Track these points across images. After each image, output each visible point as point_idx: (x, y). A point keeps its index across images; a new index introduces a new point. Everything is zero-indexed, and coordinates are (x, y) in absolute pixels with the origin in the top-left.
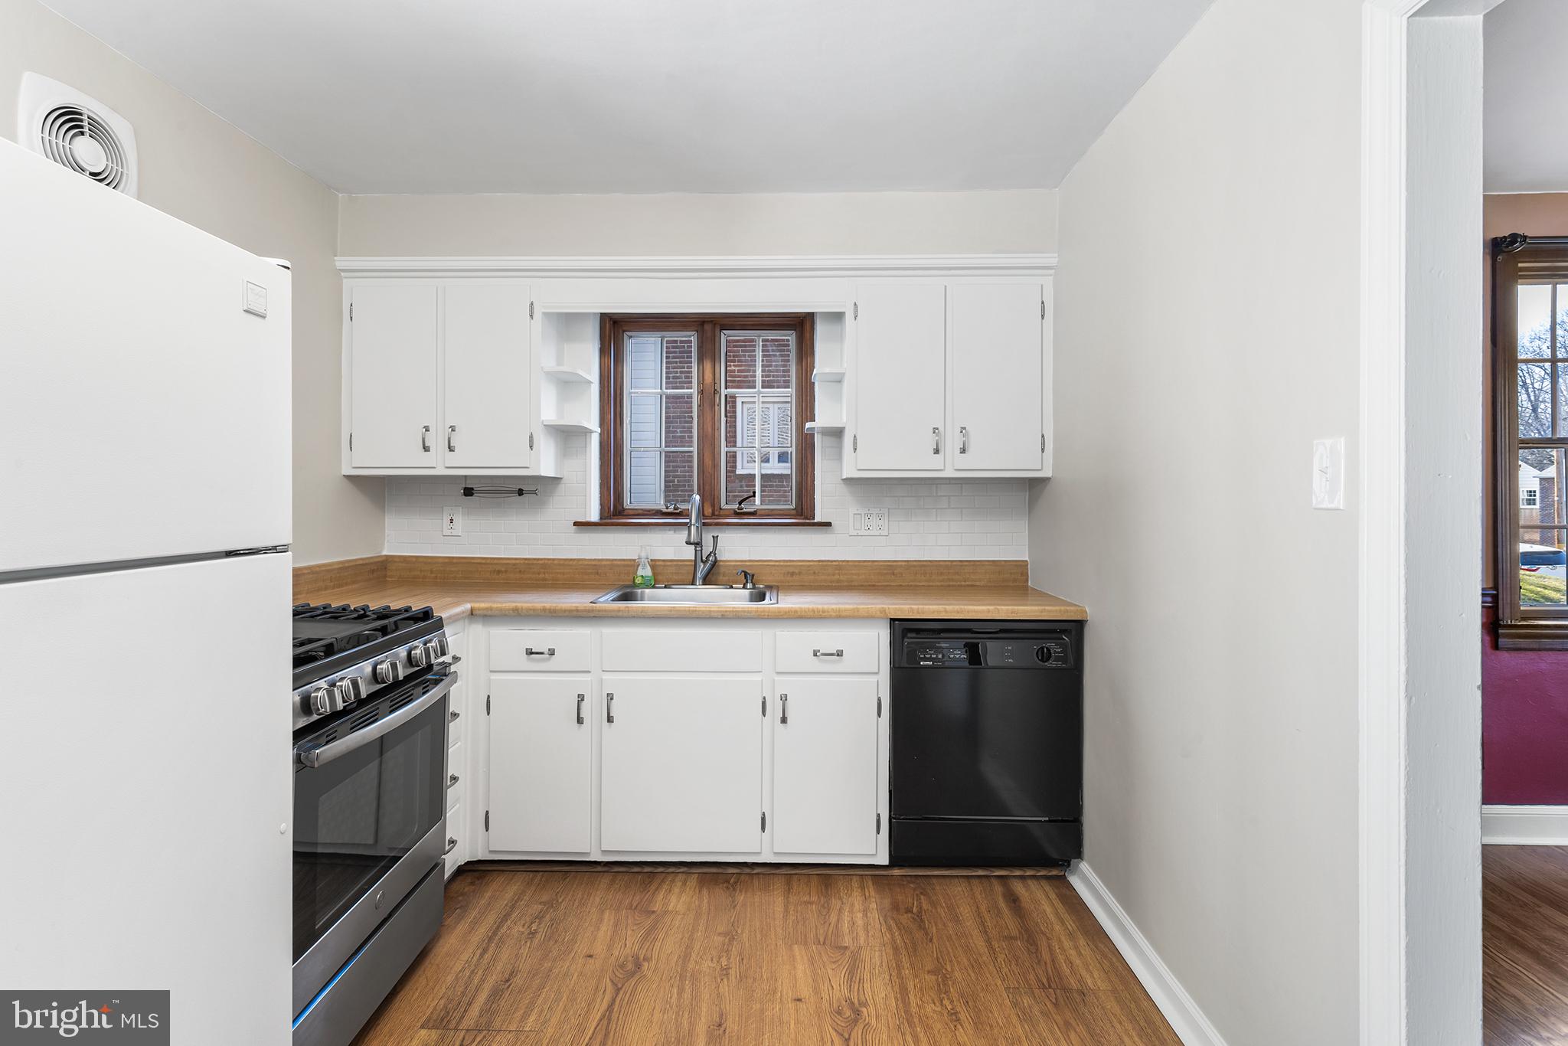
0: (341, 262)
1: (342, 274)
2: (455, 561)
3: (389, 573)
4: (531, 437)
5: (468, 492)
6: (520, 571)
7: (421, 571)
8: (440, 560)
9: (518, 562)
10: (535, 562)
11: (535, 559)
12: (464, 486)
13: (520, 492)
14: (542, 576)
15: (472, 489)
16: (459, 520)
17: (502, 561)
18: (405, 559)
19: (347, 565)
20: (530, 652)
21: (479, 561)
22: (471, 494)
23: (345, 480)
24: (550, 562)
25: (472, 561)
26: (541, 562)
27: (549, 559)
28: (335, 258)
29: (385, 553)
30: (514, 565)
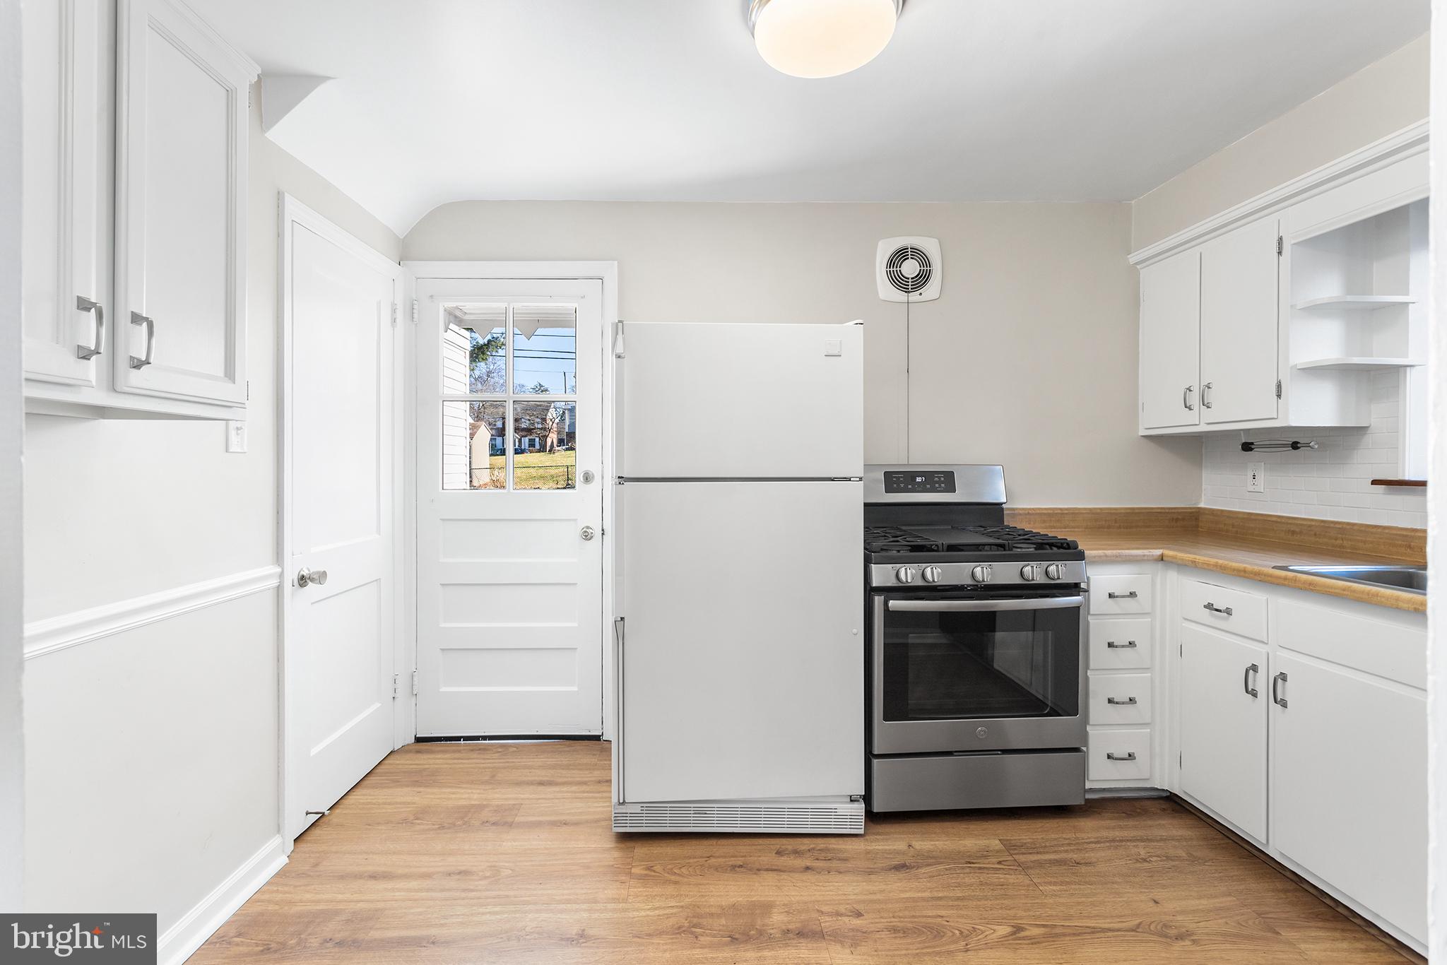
0: (1133, 258)
1: (1138, 267)
2: (1253, 517)
3: (1200, 524)
4: (1279, 386)
5: (1247, 447)
6: (1315, 535)
7: (1225, 524)
8: (1240, 516)
9: (1313, 523)
10: (1332, 525)
11: (1332, 522)
12: (1244, 441)
13: (1295, 446)
14: (1339, 542)
15: (1252, 443)
16: (1261, 476)
17: (1296, 522)
18: (1212, 512)
19: (1137, 511)
20: (1209, 606)
21: (1274, 519)
22: (1251, 449)
23: (1145, 440)
24: (1348, 527)
25: (1269, 519)
26: (1337, 526)
27: (1348, 524)
28: (1129, 256)
29: (1202, 505)
30: (1310, 526)
